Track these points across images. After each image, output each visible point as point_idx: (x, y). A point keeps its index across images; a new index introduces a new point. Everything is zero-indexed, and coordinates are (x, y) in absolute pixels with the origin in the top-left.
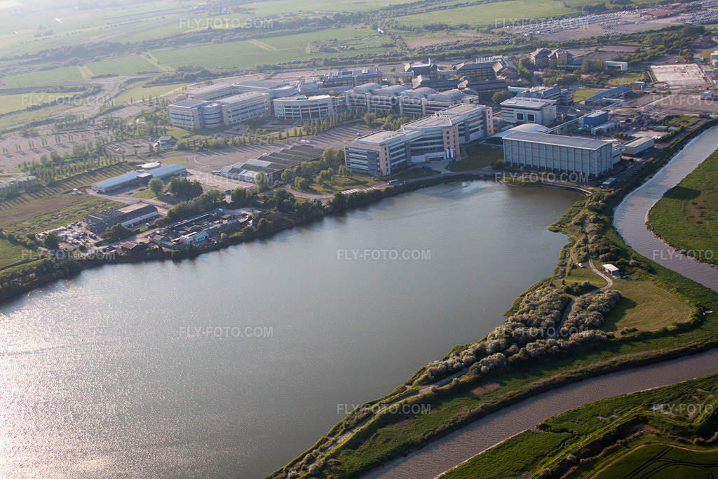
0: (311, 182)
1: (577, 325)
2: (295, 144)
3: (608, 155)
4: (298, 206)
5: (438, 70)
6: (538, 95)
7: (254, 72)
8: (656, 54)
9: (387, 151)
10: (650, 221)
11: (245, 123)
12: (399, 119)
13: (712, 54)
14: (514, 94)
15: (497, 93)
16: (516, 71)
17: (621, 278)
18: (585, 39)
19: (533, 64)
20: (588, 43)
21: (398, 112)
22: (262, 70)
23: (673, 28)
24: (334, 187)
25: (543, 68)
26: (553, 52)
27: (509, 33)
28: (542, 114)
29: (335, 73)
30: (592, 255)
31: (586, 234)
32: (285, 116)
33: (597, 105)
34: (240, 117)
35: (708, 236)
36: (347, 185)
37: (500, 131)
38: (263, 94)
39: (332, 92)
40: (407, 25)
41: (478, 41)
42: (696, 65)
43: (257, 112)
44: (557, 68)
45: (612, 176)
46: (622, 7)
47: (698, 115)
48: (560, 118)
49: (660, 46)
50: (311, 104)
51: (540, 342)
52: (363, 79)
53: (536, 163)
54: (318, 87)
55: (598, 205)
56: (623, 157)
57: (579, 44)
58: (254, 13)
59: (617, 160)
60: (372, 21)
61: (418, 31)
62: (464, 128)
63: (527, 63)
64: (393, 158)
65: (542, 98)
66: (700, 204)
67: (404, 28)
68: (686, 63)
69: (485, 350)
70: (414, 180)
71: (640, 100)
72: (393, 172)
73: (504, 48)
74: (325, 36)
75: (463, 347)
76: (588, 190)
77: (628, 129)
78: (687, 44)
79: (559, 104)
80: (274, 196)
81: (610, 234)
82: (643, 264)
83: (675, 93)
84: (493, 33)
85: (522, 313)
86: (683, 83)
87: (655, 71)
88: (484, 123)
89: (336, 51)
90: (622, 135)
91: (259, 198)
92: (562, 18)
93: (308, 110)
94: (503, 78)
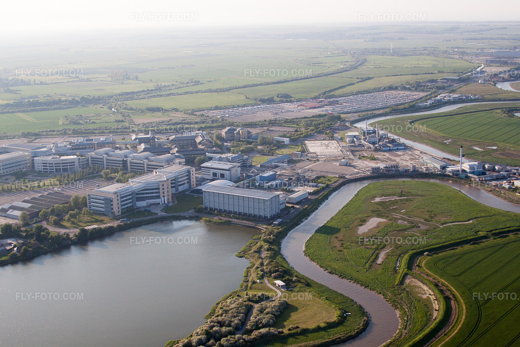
0: (62, 219)
1: (257, 326)
2: (50, 191)
3: (277, 203)
4: (52, 238)
5: (156, 140)
6: (228, 160)
7: (19, 137)
8: (308, 134)
9: (119, 198)
10: (306, 250)
11: (12, 174)
12: (128, 175)
13: (346, 134)
14: (210, 159)
15: (198, 158)
16: (212, 142)
17: (287, 290)
18: (260, 122)
19: (224, 137)
20: (262, 124)
21: (127, 169)
22: (25, 135)
23: (320, 116)
24: (80, 224)
25: (230, 140)
26: (238, 130)
27: (207, 115)
28: (230, 173)
29: (81, 140)
30: (267, 274)
31: (262, 259)
32: (43, 170)
33: (268, 168)
34: (8, 170)
35: (346, 260)
36: (88, 222)
37: (201, 185)
38: (27, 154)
39: (78, 153)
40: (134, 107)
41: (185, 120)
42: (336, 142)
43: (21, 167)
44: (241, 141)
45: (279, 217)
46: (285, 100)
47: (338, 176)
48: (242, 176)
49: (312, 128)
50: (63, 162)
51: (231, 337)
52: (102, 145)
53: (226, 208)
54: (68, 150)
55: (270, 238)
56: (287, 205)
57: (256, 124)
58: (20, 94)
59: (283, 206)
60: (108, 103)
61: (142, 111)
62: (174, 182)
63: (219, 137)
64: (123, 203)
65: (230, 162)
66: (340, 238)
67: (131, 109)
68: (329, 140)
69: (191, 344)
70: (138, 219)
71: (298, 165)
72: (123, 213)
73: (203, 126)
74: (74, 112)
75: (175, 342)
76: (263, 227)
77: (290, 185)
78: (329, 127)
79: (242, 167)
80: (34, 230)
81: (279, 259)
82: (302, 281)
83: (322, 161)
84: (195, 115)
85: (218, 316)
86: (327, 154)
87: (308, 145)
88: (189, 179)
89: (81, 124)
90: (286, 189)
91: (21, 231)
92: (244, 106)
93: (60, 166)
94: (203, 147)
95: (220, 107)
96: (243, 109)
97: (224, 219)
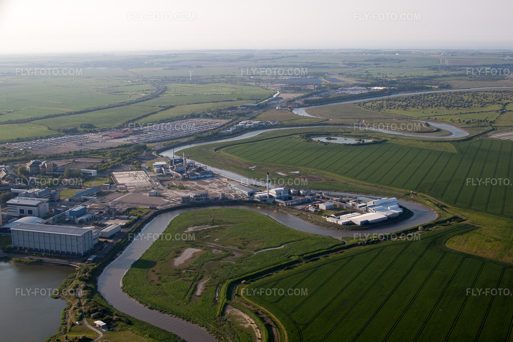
3: (90, 239)
6: (34, 195)
8: (116, 164)
10: (124, 286)
13: (154, 164)
14: (16, 195)
15: (3, 194)
16: (16, 177)
17: (109, 330)
18: (65, 153)
19: (28, 171)
20: (67, 156)
23: (125, 146)
25: (36, 174)
26: (43, 163)
27: (9, 148)
28: (39, 209)
30: (85, 314)
31: (79, 299)
33: (77, 201)
35: (165, 294)
37: (7, 223)
42: (144, 172)
44: (47, 175)
45: (93, 253)
46: (89, 130)
47: (149, 207)
48: (51, 212)
49: (119, 158)
53: (37, 247)
55: (86, 276)
56: (100, 240)
57: (61, 156)
59: (96, 242)
63: (24, 171)
65: (37, 197)
66: (157, 271)
68: (137, 170)
71: (108, 197)
73: (6, 159)
76: (77, 265)
77: (101, 218)
78: (136, 157)
79: (50, 202)
81: (96, 298)
82: (123, 319)
83: (131, 192)
86: (136, 185)
87: (116, 176)
90: (98, 223)
92: (47, 137)
94: (7, 182)
95: (22, 139)
96: (46, 140)
97: (36, 258)
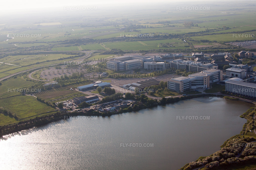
0: (154, 92)
1: (247, 154)
2: (150, 79)
4: (149, 101)
5: (204, 56)
6: (240, 68)
7: (138, 52)
9: (183, 84)
11: (133, 70)
12: (188, 73)
14: (231, 67)
15: (225, 66)
16: (233, 58)
19: (239, 56)
21: (188, 70)
22: (141, 52)
24: (163, 95)
25: (243, 58)
26: (247, 53)
27: (231, 45)
28: (241, 74)
29: (167, 55)
30: (255, 127)
31: (254, 119)
32: (148, 68)
34: (132, 68)
36: (167, 95)
37: (225, 80)
38: (141, 60)
39: (165, 61)
40: (195, 40)
41: (220, 47)
43: (138, 66)
44: (248, 58)
48: (247, 76)
50: (157, 65)
51: (233, 158)
52: (177, 57)
54: (161, 59)
58: (140, 32)
60: (182, 37)
61: (199, 42)
62: (211, 77)
63: (237, 56)
64: (185, 86)
65: (241, 69)
67: (193, 41)
69: (212, 159)
70: (191, 95)
72: (184, 91)
73: (229, 50)
74: (165, 41)
75: (203, 157)
76: (255, 103)
79: (247, 71)
80: (141, 96)
84: (225, 44)
85: (227, 147)
88: (219, 76)
89: (168, 47)
91: (135, 97)
92: (251, 40)
93: (156, 67)
94: (228, 61)
95: (239, 41)
96: (251, 42)
97: (236, 98)
